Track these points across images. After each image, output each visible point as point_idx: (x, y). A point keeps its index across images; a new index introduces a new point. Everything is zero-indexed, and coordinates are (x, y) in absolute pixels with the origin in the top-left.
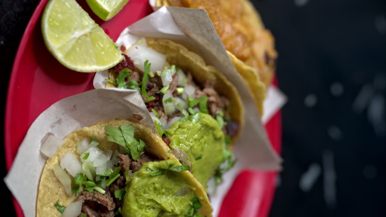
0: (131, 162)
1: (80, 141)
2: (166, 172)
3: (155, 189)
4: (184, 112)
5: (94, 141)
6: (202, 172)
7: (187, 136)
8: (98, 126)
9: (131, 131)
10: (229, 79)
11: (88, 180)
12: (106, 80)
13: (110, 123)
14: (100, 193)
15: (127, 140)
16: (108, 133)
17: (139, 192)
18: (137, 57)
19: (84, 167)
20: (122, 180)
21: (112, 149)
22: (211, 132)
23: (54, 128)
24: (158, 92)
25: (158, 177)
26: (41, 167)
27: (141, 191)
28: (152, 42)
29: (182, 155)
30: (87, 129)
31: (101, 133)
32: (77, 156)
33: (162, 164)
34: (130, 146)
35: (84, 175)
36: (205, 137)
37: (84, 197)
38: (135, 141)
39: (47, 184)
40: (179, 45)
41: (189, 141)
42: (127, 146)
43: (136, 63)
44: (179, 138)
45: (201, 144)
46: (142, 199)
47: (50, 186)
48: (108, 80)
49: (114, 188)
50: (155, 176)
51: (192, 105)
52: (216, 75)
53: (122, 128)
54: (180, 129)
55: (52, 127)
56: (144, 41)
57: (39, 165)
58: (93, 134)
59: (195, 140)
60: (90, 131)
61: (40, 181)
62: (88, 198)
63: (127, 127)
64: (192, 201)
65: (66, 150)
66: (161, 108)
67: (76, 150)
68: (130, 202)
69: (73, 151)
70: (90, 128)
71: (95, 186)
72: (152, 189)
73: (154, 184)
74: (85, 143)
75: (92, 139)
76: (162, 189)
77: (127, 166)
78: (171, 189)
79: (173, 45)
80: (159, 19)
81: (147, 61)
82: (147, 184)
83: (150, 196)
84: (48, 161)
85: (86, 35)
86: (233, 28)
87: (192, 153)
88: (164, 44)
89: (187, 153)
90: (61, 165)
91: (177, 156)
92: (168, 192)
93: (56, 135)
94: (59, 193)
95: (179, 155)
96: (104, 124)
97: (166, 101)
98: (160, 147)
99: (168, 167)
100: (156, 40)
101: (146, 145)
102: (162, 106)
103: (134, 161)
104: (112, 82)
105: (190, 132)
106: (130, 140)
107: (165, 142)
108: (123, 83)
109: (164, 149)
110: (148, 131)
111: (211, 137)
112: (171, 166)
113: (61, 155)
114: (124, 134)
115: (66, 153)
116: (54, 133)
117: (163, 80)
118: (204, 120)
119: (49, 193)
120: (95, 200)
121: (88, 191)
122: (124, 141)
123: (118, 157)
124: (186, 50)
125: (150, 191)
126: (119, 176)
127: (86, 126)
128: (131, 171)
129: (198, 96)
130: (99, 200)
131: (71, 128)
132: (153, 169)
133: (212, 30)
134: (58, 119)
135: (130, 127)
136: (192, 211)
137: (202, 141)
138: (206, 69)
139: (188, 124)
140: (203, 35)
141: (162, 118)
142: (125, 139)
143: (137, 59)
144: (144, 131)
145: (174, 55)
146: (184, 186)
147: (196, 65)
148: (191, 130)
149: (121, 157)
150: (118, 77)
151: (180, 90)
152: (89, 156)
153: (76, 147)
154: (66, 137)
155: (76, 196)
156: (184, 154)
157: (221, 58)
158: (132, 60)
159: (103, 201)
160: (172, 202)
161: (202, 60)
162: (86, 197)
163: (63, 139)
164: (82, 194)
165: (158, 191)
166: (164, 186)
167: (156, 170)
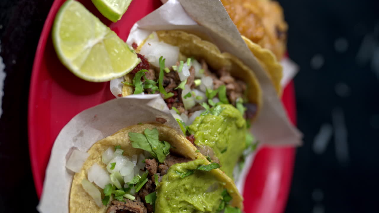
0: (158, 166)
1: (105, 150)
2: (195, 172)
3: (186, 190)
4: (205, 106)
5: (118, 148)
6: (228, 163)
7: (211, 131)
8: (121, 133)
9: (155, 135)
10: (245, 64)
11: (117, 189)
12: (122, 82)
13: (133, 129)
14: (129, 200)
15: (153, 145)
16: (132, 139)
17: (171, 195)
18: (150, 54)
19: (112, 179)
20: (151, 184)
21: (136, 154)
22: (233, 122)
23: (77, 141)
24: (176, 89)
25: (187, 178)
26: (69, 184)
27: (172, 195)
28: (163, 35)
29: (208, 151)
30: (110, 138)
31: (125, 140)
32: (103, 166)
33: (191, 164)
34: (155, 150)
35: (112, 185)
36: (229, 129)
37: (115, 207)
38: (160, 144)
39: (77, 200)
40: (191, 35)
41: (213, 136)
42: (153, 151)
43: (151, 60)
44: (203, 134)
45: (225, 136)
46: (174, 202)
47: (80, 201)
48: (124, 83)
49: (143, 193)
50: (185, 178)
51: (212, 96)
52: (231, 61)
53: (146, 133)
54: (203, 125)
55: (75, 140)
56: (154, 35)
57: (66, 181)
58: (117, 142)
59: (219, 133)
60: (114, 140)
61: (69, 198)
62: (120, 208)
63: (151, 131)
64: (222, 195)
65: (91, 162)
66: (181, 104)
67: (101, 160)
68: (162, 207)
69: (98, 162)
70: (113, 136)
71: (124, 194)
72: (182, 190)
73: (184, 185)
74: (109, 152)
75: (116, 147)
76: (192, 188)
77: (155, 170)
78: (201, 188)
79: (185, 36)
80: (170, 11)
81: (162, 57)
82: (177, 187)
83: (181, 198)
84: (75, 176)
85: (99, 43)
86: (244, 9)
87: (218, 147)
88: (176, 35)
89: (212, 149)
90: (89, 179)
91: (204, 153)
92: (199, 190)
93: (79, 148)
94: (90, 206)
95: (206, 152)
96: (127, 131)
97: (185, 97)
98: (187, 147)
99: (196, 167)
100: (167, 32)
101: (171, 146)
102: (182, 102)
103: (160, 164)
104: (128, 84)
105: (213, 126)
106: (156, 144)
107: (190, 140)
108: (140, 83)
109: (191, 149)
110: (172, 132)
111: (234, 127)
112: (199, 165)
113: (87, 168)
114: (149, 138)
115: (92, 165)
116: (77, 146)
117: (179, 75)
118: (226, 111)
119: (80, 209)
120: (126, 208)
121: (118, 200)
122: (149, 146)
123: (145, 162)
124: (199, 39)
125: (181, 193)
126: (148, 180)
127: (109, 135)
128: (159, 174)
129: (217, 86)
130: (131, 208)
131: (93, 138)
132: (182, 171)
133: (226, 18)
134: (79, 132)
135: (153, 131)
136: (223, 205)
137: (226, 132)
138: (222, 56)
139: (210, 118)
140: (217, 23)
141: (183, 114)
142: (150, 144)
143: (151, 56)
144: (168, 133)
145: (187, 45)
146: (214, 182)
147: (211, 54)
148: (214, 124)
149: (148, 163)
150: (134, 78)
151: (197, 82)
152: (116, 165)
153: (101, 157)
154: (89, 149)
155: (106, 206)
156: (210, 150)
157: (236, 44)
158: (146, 59)
159: (135, 208)
160: (204, 201)
161: (216, 48)
162: (117, 207)
163: (87, 152)
164: (113, 204)
165: (189, 191)
166: (194, 186)
167: (185, 172)
